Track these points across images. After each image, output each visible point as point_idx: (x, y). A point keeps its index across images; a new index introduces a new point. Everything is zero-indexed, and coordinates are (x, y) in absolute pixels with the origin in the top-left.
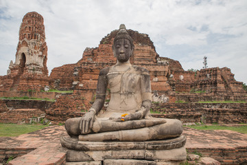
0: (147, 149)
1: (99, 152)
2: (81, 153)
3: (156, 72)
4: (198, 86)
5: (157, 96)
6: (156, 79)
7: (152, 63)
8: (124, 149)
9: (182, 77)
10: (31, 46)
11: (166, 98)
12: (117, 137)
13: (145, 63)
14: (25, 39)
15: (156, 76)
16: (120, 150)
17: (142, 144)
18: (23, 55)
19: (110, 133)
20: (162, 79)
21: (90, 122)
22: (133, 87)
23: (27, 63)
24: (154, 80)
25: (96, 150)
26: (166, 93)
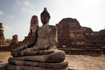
0: (43, 67)
1: (20, 66)
2: (13, 66)
3: (78, 32)
4: (100, 38)
5: (79, 42)
6: (79, 35)
7: (77, 29)
8: (32, 66)
9: (92, 34)
10: (34, 27)
11: (83, 43)
12: (30, 59)
13: (74, 29)
14: (32, 24)
15: (78, 34)
16: (30, 66)
17: (41, 64)
18: (32, 30)
19: (28, 57)
20: (81, 35)
21: (19, 51)
22: (47, 35)
23: (33, 32)
24: (78, 35)
25: (19, 65)
26: (83, 41)
